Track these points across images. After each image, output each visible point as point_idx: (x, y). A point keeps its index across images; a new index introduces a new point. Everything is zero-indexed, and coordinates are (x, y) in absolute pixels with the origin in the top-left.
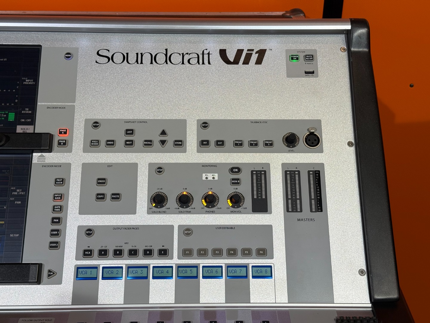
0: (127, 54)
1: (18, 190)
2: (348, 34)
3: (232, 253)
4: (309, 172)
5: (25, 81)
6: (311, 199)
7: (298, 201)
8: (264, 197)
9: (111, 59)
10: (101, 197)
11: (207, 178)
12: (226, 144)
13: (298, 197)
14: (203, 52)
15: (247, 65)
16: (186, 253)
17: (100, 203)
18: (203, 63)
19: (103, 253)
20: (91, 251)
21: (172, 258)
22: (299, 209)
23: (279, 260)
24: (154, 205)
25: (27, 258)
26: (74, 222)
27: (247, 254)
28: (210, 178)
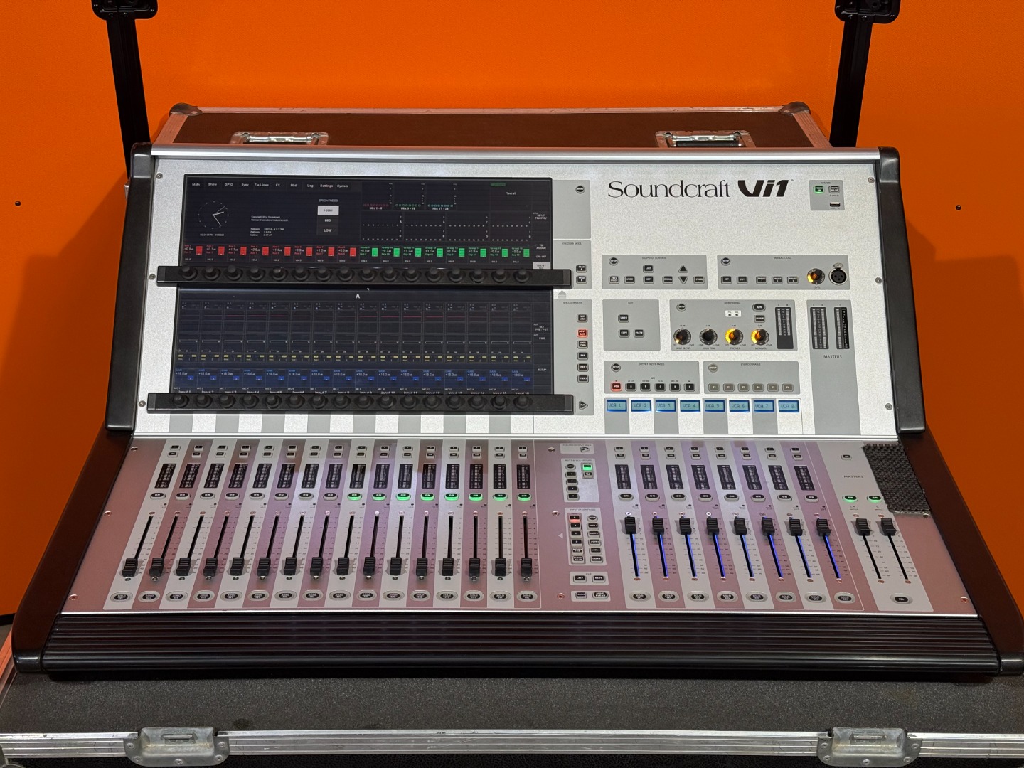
0: (641, 186)
1: (541, 327)
3: (758, 388)
4: (835, 308)
5: (536, 215)
6: (837, 336)
7: (824, 338)
9: (624, 191)
10: (624, 333)
11: (730, 315)
12: (748, 280)
13: (824, 334)
14: (721, 183)
15: (768, 198)
16: (713, 388)
17: (624, 339)
18: (721, 195)
19: (631, 387)
20: (619, 385)
21: (698, 393)
22: (825, 345)
23: (805, 396)
24: (678, 341)
25: (558, 390)
26: (600, 357)
27: (773, 389)
28: (733, 315)
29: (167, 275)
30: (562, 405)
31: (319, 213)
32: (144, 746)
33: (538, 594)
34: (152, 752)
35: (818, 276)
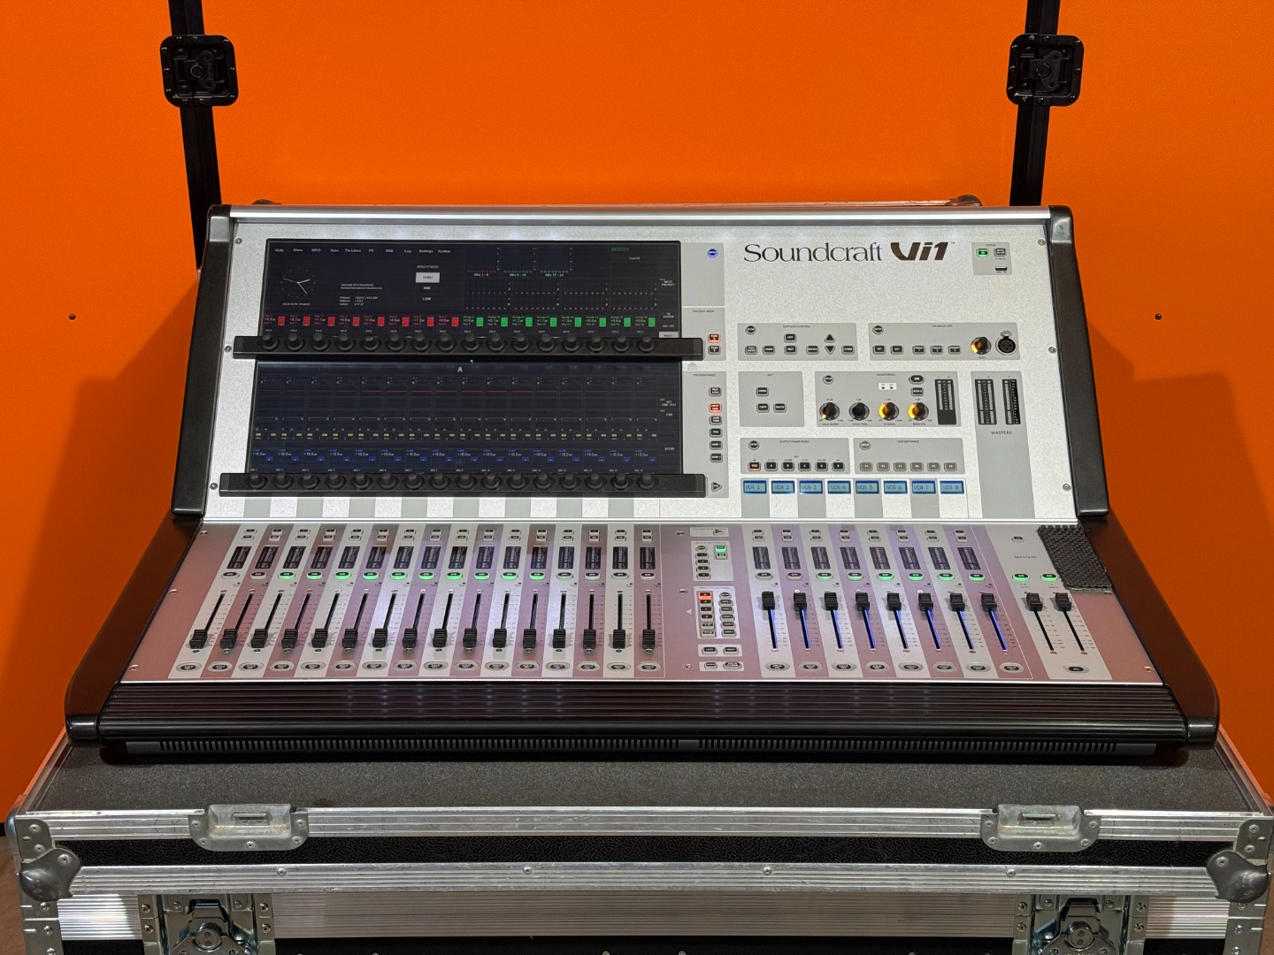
0: (781, 250)
1: (668, 402)
2: (1047, 224)
3: (917, 467)
4: (1004, 381)
5: (663, 282)
6: (1006, 410)
7: (992, 413)
8: (951, 409)
9: (762, 255)
10: (763, 407)
11: (883, 388)
12: (904, 349)
13: (991, 409)
14: (871, 246)
15: (925, 261)
16: (865, 467)
17: (763, 414)
18: (872, 259)
19: (771, 466)
20: (758, 464)
21: (849, 472)
22: (992, 421)
23: (971, 475)
24: (824, 416)
25: (688, 469)
26: (735, 434)
27: (934, 468)
28: (887, 387)
29: (244, 347)
30: (693, 486)
31: (418, 281)
32: (211, 827)
33: (662, 665)
34: (221, 834)
35: (983, 345)
